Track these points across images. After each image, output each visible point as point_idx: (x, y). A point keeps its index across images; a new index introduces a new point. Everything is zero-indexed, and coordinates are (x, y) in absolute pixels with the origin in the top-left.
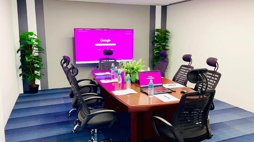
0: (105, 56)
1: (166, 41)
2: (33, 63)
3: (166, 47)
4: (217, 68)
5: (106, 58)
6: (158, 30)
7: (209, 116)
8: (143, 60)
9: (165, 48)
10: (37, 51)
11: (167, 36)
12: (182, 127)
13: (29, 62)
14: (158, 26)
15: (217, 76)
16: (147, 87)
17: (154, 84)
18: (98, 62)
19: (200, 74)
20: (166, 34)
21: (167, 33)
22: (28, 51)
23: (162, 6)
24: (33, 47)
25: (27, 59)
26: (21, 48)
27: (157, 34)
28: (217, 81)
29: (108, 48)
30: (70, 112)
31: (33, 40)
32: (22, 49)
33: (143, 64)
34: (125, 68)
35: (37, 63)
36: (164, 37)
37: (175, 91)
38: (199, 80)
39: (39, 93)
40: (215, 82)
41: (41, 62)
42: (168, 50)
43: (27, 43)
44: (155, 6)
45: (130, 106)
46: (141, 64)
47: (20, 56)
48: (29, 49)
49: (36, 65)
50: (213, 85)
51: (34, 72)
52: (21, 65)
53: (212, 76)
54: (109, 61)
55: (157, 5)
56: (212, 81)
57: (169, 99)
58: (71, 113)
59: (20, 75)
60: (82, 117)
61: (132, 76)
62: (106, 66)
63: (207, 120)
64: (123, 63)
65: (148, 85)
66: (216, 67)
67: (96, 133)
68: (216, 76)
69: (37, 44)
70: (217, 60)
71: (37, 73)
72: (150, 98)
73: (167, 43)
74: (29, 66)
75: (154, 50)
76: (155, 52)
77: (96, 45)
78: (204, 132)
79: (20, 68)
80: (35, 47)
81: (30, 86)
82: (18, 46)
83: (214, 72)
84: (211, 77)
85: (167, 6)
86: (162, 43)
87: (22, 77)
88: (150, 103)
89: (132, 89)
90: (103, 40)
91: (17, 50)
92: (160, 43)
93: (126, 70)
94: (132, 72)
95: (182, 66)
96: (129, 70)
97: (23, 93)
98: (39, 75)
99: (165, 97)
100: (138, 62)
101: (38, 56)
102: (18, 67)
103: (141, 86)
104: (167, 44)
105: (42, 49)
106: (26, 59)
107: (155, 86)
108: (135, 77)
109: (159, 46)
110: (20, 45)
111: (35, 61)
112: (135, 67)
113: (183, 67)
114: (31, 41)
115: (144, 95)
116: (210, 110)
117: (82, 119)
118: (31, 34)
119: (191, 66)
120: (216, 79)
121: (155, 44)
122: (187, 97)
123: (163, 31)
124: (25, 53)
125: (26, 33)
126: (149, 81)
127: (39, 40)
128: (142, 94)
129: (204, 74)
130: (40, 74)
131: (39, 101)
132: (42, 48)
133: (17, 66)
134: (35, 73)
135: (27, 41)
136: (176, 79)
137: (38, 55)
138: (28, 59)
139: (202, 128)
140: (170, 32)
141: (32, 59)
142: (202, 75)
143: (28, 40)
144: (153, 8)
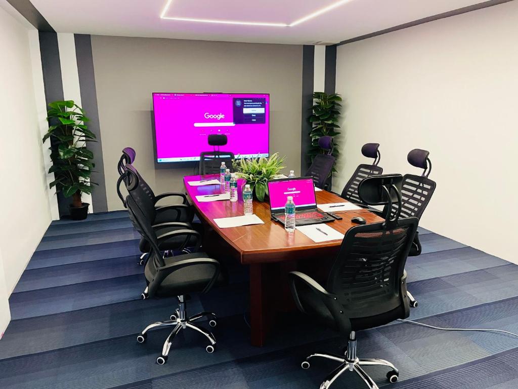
0: (212, 148)
1: (335, 116)
2: (75, 162)
3: (334, 128)
4: (428, 170)
5: (215, 152)
6: (318, 95)
7: (405, 272)
8: (280, 156)
9: (332, 130)
10: (84, 138)
11: (336, 107)
12: (348, 294)
13: (66, 160)
14: (319, 86)
15: (429, 187)
16: (283, 211)
17: (296, 204)
18: (198, 159)
19: (384, 186)
20: (333, 103)
21: (337, 102)
22: (64, 137)
23: (326, 46)
24: (73, 131)
25: (62, 154)
26: (50, 131)
27: (317, 103)
28: (428, 198)
29: (219, 130)
30: (141, 258)
31: (73, 116)
32: (51, 134)
33: (280, 164)
34: (244, 171)
35: (83, 162)
36: (329, 108)
37: (341, 219)
38: (382, 200)
39: (88, 219)
40: (423, 199)
41: (92, 159)
42: (338, 135)
43: (62, 123)
44: (313, 46)
45: (244, 252)
46: (275, 164)
47: (49, 149)
48: (65, 134)
49: (82, 165)
50: (420, 204)
51: (78, 178)
52: (52, 165)
53: (418, 187)
54: (220, 156)
55: (317, 43)
56: (418, 197)
57: (326, 235)
58: (143, 259)
59: (51, 185)
60: (151, 273)
61: (259, 188)
62: (214, 167)
63: (400, 281)
64: (241, 161)
65: (283, 206)
66: (426, 168)
67: (182, 303)
68: (425, 186)
69: (82, 123)
70: (429, 154)
71: (85, 182)
72: (287, 234)
73: (335, 120)
74: (66, 167)
75: (311, 135)
76: (313, 139)
77: (197, 125)
78: (394, 304)
79: (50, 172)
80: (78, 130)
81: (72, 206)
82: (45, 128)
83: (423, 179)
84: (417, 190)
85: (338, 48)
86: (327, 120)
87: (54, 188)
88: (288, 245)
89: (254, 215)
90: (210, 115)
91: (43, 137)
92: (322, 120)
93: (247, 175)
94: (258, 179)
95: (362, 166)
96: (251, 176)
97: (59, 219)
98: (89, 184)
99: (318, 231)
100: (270, 160)
101: (83, 148)
102: (47, 170)
103: (273, 209)
104: (336, 123)
105: (92, 134)
106: (59, 155)
107: (297, 209)
108: (263, 190)
109: (319, 126)
110: (49, 127)
111: (79, 158)
112: (264, 170)
113: (362, 169)
114: (68, 118)
115: (278, 227)
116: (409, 256)
117: (152, 276)
118: (70, 104)
119: (378, 166)
120: (425, 193)
121: (313, 123)
122: (358, 235)
123: (329, 96)
124: (59, 142)
125: (58, 102)
126: (286, 200)
127: (86, 117)
128: (274, 224)
129: (394, 185)
130: (91, 182)
131: (87, 234)
132: (90, 132)
133: (44, 168)
134: (80, 182)
135: (60, 118)
136: (348, 193)
137: (85, 146)
138: (64, 155)
139: (391, 296)
140: (342, 99)
141: (72, 154)
142: (391, 188)
143: (64, 117)
144: (308, 51)
